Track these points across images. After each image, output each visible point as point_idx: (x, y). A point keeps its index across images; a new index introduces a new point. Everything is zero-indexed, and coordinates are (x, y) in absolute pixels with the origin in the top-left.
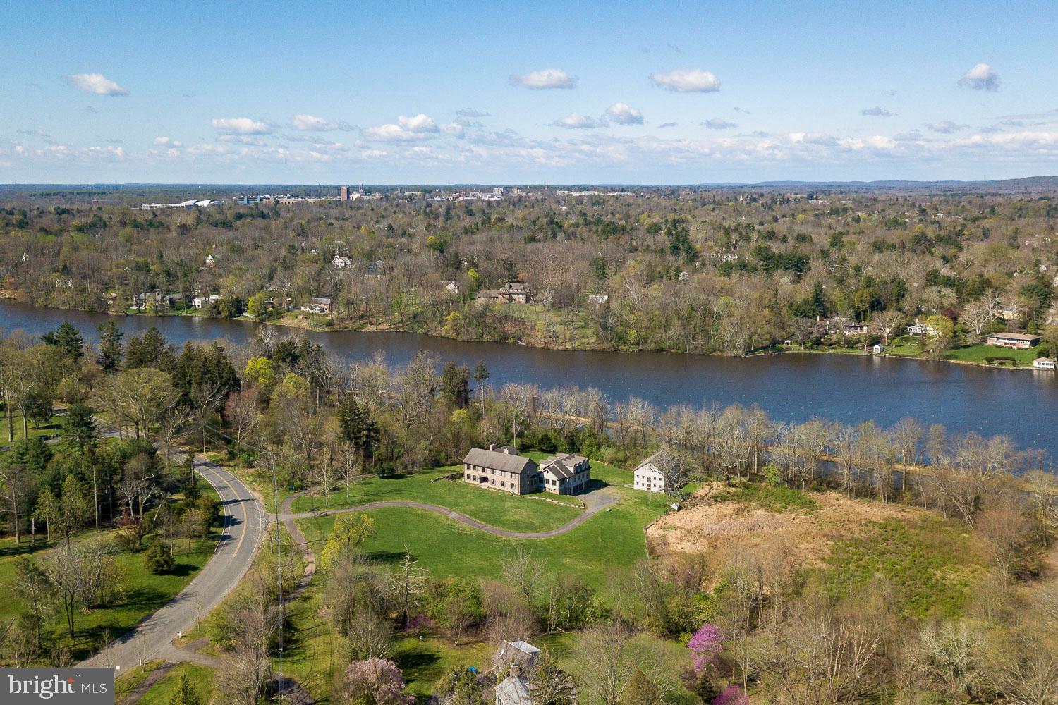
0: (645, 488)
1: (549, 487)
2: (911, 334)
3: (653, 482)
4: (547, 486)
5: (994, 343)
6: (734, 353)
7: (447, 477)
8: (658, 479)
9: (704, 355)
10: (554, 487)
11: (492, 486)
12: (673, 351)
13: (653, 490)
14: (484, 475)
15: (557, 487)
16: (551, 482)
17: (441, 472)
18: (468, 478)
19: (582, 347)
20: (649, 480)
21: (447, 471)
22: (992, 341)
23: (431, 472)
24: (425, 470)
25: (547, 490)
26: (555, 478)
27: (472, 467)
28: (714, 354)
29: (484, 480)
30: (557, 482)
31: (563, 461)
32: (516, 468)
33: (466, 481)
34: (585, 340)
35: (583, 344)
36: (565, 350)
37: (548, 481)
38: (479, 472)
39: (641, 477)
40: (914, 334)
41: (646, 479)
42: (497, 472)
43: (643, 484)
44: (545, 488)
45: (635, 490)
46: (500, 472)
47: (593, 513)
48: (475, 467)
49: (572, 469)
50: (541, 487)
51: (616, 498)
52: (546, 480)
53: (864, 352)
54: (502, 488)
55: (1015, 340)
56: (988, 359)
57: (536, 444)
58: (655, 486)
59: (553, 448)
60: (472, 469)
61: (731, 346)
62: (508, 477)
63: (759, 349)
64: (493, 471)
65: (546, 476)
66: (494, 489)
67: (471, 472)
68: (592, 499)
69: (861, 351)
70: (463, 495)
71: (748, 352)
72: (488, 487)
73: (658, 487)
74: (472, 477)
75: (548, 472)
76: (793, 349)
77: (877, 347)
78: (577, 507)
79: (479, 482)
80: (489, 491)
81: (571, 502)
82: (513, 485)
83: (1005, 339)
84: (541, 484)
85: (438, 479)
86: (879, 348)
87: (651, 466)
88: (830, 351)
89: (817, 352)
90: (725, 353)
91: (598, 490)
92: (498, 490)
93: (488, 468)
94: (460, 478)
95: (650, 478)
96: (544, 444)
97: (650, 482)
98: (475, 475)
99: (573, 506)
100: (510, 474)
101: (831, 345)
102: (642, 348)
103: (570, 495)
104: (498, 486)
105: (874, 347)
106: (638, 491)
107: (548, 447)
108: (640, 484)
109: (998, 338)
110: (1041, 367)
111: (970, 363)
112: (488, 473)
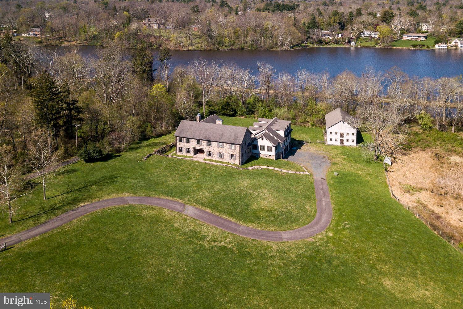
0: (338, 143)
1: (264, 154)
2: (363, 37)
3: (346, 137)
4: (261, 152)
6: (284, 48)
7: (158, 152)
8: (350, 134)
9: (267, 50)
10: (269, 153)
11: (209, 158)
12: (249, 49)
13: (346, 144)
14: (198, 147)
15: (273, 153)
16: (266, 148)
17: (149, 146)
18: (181, 150)
19: (198, 49)
20: (342, 135)
21: (156, 144)
23: (140, 147)
24: (133, 146)
25: (262, 156)
26: (270, 145)
27: (184, 140)
28: (272, 50)
29: (197, 151)
30: (274, 149)
31: (272, 127)
32: (236, 138)
33: (178, 154)
34: (198, 45)
37: (263, 148)
38: (193, 145)
39: (334, 134)
40: (365, 37)
41: (339, 135)
42: (215, 144)
43: (336, 140)
44: (259, 154)
45: (329, 146)
46: (217, 143)
47: (324, 179)
48: (188, 140)
49: (282, 134)
50: (256, 154)
51: (324, 157)
52: (261, 146)
53: (347, 45)
54: (220, 160)
55: (417, 36)
56: (412, 46)
57: (219, 109)
58: (347, 140)
59: (234, 112)
60: (184, 141)
61: (283, 44)
62: (227, 149)
63: (295, 46)
64: (209, 143)
65: (260, 142)
66: (211, 160)
67: (184, 145)
68: (305, 161)
69: (344, 45)
70: (186, 174)
71: (291, 48)
72: (204, 159)
73: (350, 141)
74: (185, 149)
75: (263, 139)
76: (310, 46)
77: (353, 43)
78: (302, 173)
79: (194, 155)
80: (209, 164)
81: (292, 168)
82: (232, 156)
83: (412, 36)
84: (255, 151)
85: (150, 155)
86: (354, 43)
87: (344, 123)
88: (329, 46)
89: (323, 46)
90: (279, 49)
91: (300, 148)
92: (218, 162)
93: (203, 140)
94: (169, 150)
95: (343, 134)
96: (227, 109)
97: (343, 137)
98: (188, 148)
99: (298, 173)
100: (228, 145)
101: (328, 43)
102: (233, 48)
103: (282, 158)
104: (215, 157)
105: (352, 43)
106: (332, 145)
107: (230, 111)
108: (333, 140)
109: (408, 36)
110: (441, 48)
111: (404, 48)
112: (203, 145)
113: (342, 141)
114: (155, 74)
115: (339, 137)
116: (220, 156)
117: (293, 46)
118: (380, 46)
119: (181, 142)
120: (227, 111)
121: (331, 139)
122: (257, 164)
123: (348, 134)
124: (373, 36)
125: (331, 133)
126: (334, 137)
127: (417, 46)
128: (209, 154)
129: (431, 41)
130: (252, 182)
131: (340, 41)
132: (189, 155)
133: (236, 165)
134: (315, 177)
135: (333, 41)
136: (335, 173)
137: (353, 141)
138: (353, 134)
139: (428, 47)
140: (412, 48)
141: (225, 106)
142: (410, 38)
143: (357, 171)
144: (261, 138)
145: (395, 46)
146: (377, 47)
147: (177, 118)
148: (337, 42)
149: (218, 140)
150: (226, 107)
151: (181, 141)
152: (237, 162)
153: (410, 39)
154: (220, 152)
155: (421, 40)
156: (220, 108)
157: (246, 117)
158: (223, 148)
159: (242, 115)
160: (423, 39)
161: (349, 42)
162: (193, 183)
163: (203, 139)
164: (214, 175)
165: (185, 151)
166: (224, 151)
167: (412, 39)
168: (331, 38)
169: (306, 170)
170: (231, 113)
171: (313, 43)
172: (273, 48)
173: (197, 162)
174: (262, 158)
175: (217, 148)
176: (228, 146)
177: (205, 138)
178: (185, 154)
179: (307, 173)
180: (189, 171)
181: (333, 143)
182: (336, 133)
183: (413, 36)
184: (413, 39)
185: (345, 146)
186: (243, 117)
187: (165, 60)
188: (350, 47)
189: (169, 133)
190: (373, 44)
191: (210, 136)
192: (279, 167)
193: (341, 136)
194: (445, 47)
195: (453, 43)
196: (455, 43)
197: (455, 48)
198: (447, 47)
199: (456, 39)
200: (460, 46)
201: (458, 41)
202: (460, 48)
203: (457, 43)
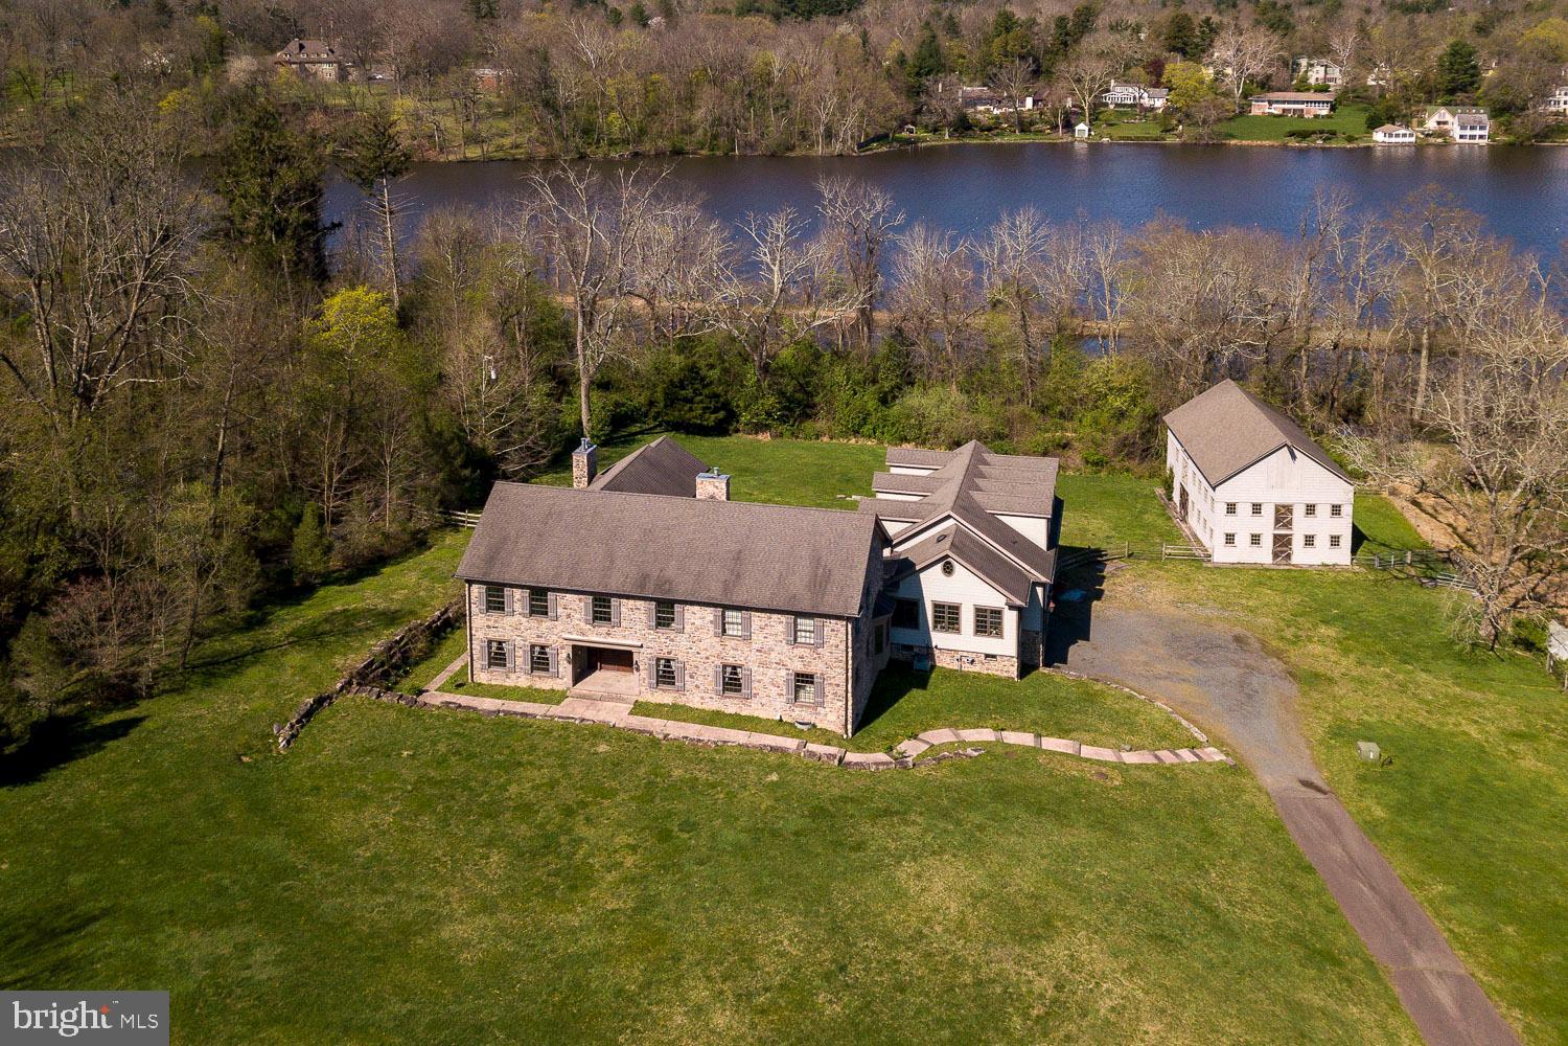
0: (1264, 555)
1: (954, 647)
2: (1112, 107)
3: (1300, 526)
4: (939, 639)
5: (1267, 110)
6: (837, 148)
7: (363, 677)
8: (1323, 511)
9: (773, 155)
10: (987, 644)
11: (665, 697)
12: (703, 152)
13: (1301, 556)
14: (598, 636)
15: (1007, 644)
16: (967, 619)
17: (312, 637)
18: (497, 658)
19: (500, 155)
20: (1283, 515)
21: (348, 626)
22: (1259, 108)
23: (257, 653)
24: (216, 645)
25: (943, 661)
26: (994, 598)
27: (518, 599)
28: (793, 154)
30: (1010, 620)
31: (975, 495)
32: (820, 580)
33: (482, 678)
34: (507, 142)
35: (500, 148)
36: (465, 162)
37: (948, 616)
38: (570, 624)
39: (1244, 510)
40: (1117, 105)
41: (1269, 513)
42: (697, 619)
43: (1256, 539)
44: (928, 652)
45: (1220, 569)
46: (709, 614)
47: (1318, 789)
48: (539, 600)
49: (1035, 531)
50: (909, 648)
51: (1238, 639)
52: (938, 607)
53: (1061, 137)
54: (731, 706)
55: (1303, 102)
56: (1292, 134)
57: (651, 403)
58: (1309, 540)
59: (721, 414)
60: (517, 606)
61: (829, 135)
62: (771, 642)
63: (873, 140)
64: (665, 612)
65: (935, 587)
66: (677, 712)
67: (516, 627)
68: (1160, 668)
69: (1053, 136)
70: (549, 844)
71: (860, 146)
72: (640, 709)
73: (1322, 541)
74: (520, 653)
75: (948, 570)
76: (929, 139)
77: (1082, 128)
78: (1186, 755)
79: (578, 678)
80: (680, 747)
81: (1125, 726)
82: (803, 679)
83: (1284, 102)
84: (904, 636)
85: (320, 702)
86: (1087, 128)
87: (1294, 457)
88: (998, 140)
89: (975, 142)
90: (819, 150)
91: (1099, 595)
92: (715, 718)
93: (628, 597)
94: (428, 654)
95: (1288, 509)
96: (690, 401)
97: (1288, 525)
98: (542, 641)
99: (1167, 757)
100: (779, 624)
101: (989, 130)
102: (641, 149)
103: (1047, 664)
104: (701, 693)
105: (1077, 128)
106: (1237, 569)
107: (704, 409)
108: (1243, 540)
109: (1271, 103)
110: (1394, 140)
111: (1267, 143)
112: (632, 627)
113: (1282, 544)
114: (334, 245)
115: (1266, 526)
116: (732, 681)
117: (868, 142)
118: (1180, 136)
119: (495, 615)
120: (691, 410)
121: (1230, 539)
122: (936, 719)
123: (1310, 509)
124: (1146, 102)
125: (1231, 508)
126: (1243, 524)
127: (1314, 137)
128: (666, 674)
129: (1352, 119)
130: (977, 878)
131: (1032, 123)
132: (544, 683)
133: (827, 737)
134: (1268, 780)
135: (1007, 121)
136: (1362, 744)
137: (1335, 541)
138: (1336, 510)
139: (1350, 139)
140: (1293, 143)
141: (683, 388)
142: (1276, 109)
143: (1451, 720)
144: (939, 567)
145: (1233, 137)
146: (1170, 140)
147: (458, 462)
148: (1024, 125)
149: (716, 594)
150: (688, 393)
151: (495, 603)
152: (832, 717)
153: (1276, 112)
154: (731, 661)
155: (1316, 116)
156: (659, 395)
157: (781, 435)
158: (747, 638)
159: (759, 428)
160: (1325, 111)
161: (1069, 126)
162: (608, 922)
163: (627, 590)
164: (730, 835)
165: (519, 661)
166: (754, 656)
167: (1284, 110)
168: (996, 112)
169: (1202, 738)
170: (711, 419)
171: (935, 130)
172: (792, 148)
173: (600, 732)
174: (949, 675)
175: (709, 641)
176: (781, 628)
177: (643, 586)
178: (521, 680)
179: (1214, 755)
180: (569, 812)
181: (1243, 553)
182: (1257, 509)
183: (1289, 102)
184: (1289, 110)
185: (1302, 571)
186: (765, 437)
187: (382, 175)
188: (1072, 143)
189: (419, 542)
190: (1156, 132)
191: (670, 573)
192: (1063, 732)
193: (1277, 521)
194: (1407, 140)
195: (1431, 124)
196: (1439, 123)
197: (1440, 140)
198: (1413, 139)
199: (1443, 110)
200: (1456, 132)
201: (1448, 117)
202: (1458, 140)
203: (1445, 123)
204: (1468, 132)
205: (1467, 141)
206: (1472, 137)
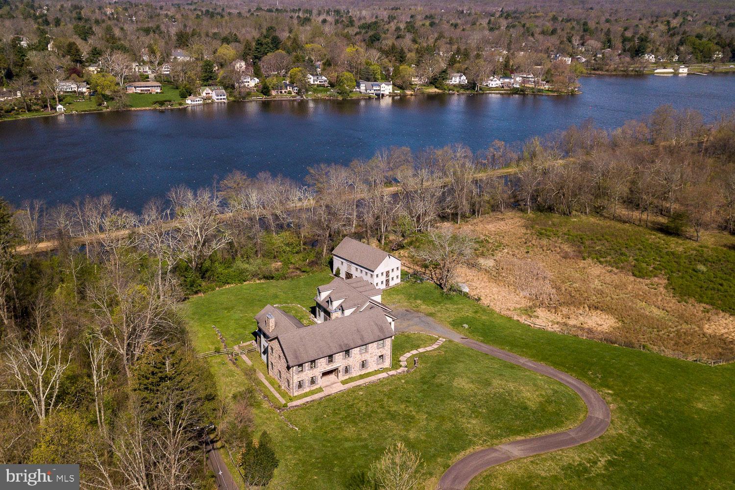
0: (385, 286)
2: (61, 93)
3: (391, 275)
5: (135, 91)
11: (349, 376)
13: (392, 283)
14: (329, 367)
18: (300, 386)
22: (131, 90)
33: (298, 394)
42: (355, 352)
43: (382, 281)
46: (358, 349)
53: (50, 113)
55: (149, 87)
56: (155, 103)
62: (373, 350)
64: (347, 353)
66: (352, 379)
67: (306, 374)
69: (46, 112)
77: (59, 108)
81: (423, 340)
83: (141, 87)
86: (62, 108)
87: (390, 257)
88: (21, 117)
89: (9, 119)
99: (438, 344)
101: (10, 111)
108: (380, 284)
109: (135, 88)
110: (195, 103)
111: (147, 108)
112: (340, 361)
113: (387, 281)
118: (107, 108)
119: (300, 373)
121: (377, 283)
123: (393, 270)
125: (377, 276)
126: (380, 279)
127: (166, 103)
128: (347, 370)
129: (171, 93)
132: (314, 388)
133: (386, 370)
134: (457, 341)
135: (15, 105)
137: (398, 277)
138: (397, 269)
139: (178, 104)
140: (158, 107)
142: (138, 90)
145: (131, 106)
146: (104, 110)
148: (26, 107)
149: (360, 343)
151: (300, 370)
152: (387, 364)
153: (138, 92)
154: (363, 360)
155: (157, 93)
158: (367, 352)
159: (197, 292)
160: (159, 91)
167: (141, 90)
169: (435, 336)
175: (358, 357)
176: (376, 346)
177: (342, 348)
178: (307, 390)
179: (443, 339)
181: (380, 287)
182: (382, 274)
183: (143, 87)
184: (144, 90)
185: (391, 287)
188: (56, 116)
190: (94, 106)
191: (346, 342)
193: (386, 276)
194: (200, 102)
195: (204, 94)
196: (207, 94)
197: (210, 101)
198: (202, 102)
199: (207, 88)
200: (215, 97)
201: (210, 91)
202: (216, 101)
203: (209, 94)
204: (219, 97)
205: (220, 101)
206: (221, 99)
